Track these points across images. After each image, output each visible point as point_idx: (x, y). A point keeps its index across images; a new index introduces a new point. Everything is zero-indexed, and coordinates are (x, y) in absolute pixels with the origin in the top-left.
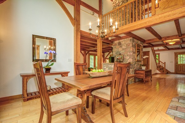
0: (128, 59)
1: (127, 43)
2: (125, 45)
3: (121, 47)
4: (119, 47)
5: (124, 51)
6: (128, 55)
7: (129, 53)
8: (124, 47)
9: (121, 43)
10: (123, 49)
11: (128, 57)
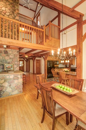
0: (16, 68)
1: (14, 54)
2: (13, 55)
3: (8, 55)
4: (5, 55)
5: (11, 60)
6: (15, 64)
7: (16, 63)
8: (11, 56)
9: (8, 52)
10: (10, 58)
11: (16, 66)
